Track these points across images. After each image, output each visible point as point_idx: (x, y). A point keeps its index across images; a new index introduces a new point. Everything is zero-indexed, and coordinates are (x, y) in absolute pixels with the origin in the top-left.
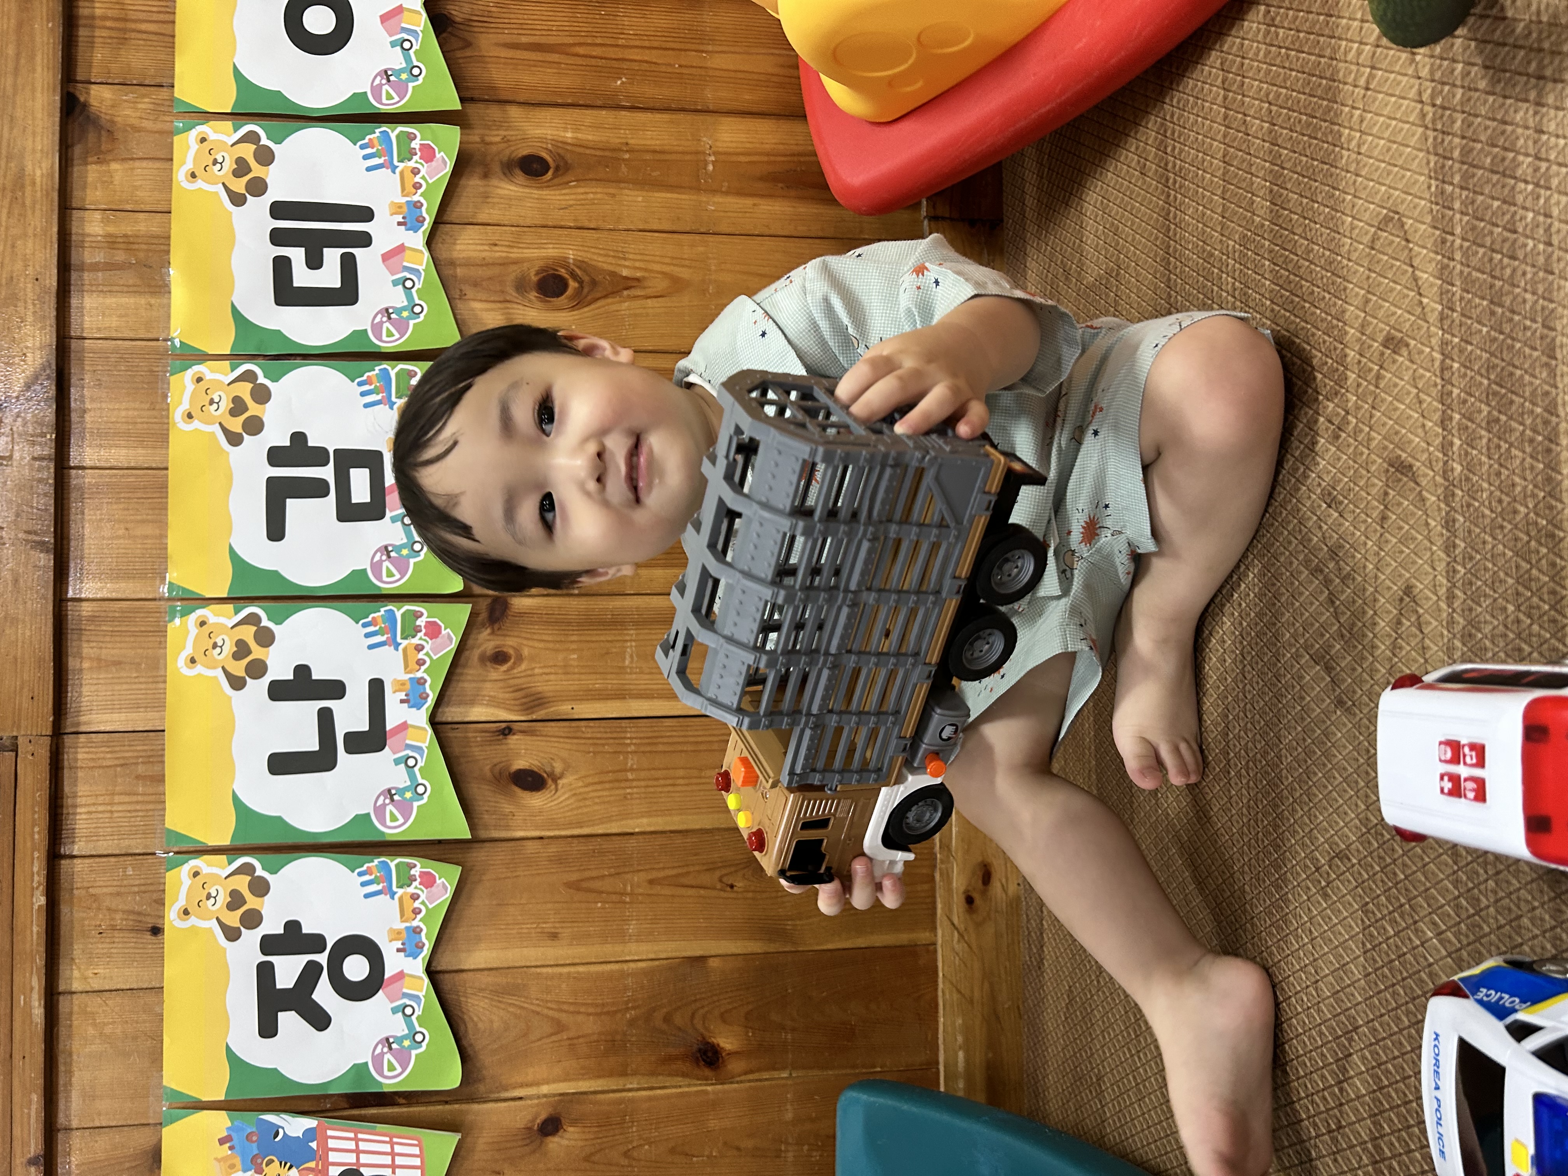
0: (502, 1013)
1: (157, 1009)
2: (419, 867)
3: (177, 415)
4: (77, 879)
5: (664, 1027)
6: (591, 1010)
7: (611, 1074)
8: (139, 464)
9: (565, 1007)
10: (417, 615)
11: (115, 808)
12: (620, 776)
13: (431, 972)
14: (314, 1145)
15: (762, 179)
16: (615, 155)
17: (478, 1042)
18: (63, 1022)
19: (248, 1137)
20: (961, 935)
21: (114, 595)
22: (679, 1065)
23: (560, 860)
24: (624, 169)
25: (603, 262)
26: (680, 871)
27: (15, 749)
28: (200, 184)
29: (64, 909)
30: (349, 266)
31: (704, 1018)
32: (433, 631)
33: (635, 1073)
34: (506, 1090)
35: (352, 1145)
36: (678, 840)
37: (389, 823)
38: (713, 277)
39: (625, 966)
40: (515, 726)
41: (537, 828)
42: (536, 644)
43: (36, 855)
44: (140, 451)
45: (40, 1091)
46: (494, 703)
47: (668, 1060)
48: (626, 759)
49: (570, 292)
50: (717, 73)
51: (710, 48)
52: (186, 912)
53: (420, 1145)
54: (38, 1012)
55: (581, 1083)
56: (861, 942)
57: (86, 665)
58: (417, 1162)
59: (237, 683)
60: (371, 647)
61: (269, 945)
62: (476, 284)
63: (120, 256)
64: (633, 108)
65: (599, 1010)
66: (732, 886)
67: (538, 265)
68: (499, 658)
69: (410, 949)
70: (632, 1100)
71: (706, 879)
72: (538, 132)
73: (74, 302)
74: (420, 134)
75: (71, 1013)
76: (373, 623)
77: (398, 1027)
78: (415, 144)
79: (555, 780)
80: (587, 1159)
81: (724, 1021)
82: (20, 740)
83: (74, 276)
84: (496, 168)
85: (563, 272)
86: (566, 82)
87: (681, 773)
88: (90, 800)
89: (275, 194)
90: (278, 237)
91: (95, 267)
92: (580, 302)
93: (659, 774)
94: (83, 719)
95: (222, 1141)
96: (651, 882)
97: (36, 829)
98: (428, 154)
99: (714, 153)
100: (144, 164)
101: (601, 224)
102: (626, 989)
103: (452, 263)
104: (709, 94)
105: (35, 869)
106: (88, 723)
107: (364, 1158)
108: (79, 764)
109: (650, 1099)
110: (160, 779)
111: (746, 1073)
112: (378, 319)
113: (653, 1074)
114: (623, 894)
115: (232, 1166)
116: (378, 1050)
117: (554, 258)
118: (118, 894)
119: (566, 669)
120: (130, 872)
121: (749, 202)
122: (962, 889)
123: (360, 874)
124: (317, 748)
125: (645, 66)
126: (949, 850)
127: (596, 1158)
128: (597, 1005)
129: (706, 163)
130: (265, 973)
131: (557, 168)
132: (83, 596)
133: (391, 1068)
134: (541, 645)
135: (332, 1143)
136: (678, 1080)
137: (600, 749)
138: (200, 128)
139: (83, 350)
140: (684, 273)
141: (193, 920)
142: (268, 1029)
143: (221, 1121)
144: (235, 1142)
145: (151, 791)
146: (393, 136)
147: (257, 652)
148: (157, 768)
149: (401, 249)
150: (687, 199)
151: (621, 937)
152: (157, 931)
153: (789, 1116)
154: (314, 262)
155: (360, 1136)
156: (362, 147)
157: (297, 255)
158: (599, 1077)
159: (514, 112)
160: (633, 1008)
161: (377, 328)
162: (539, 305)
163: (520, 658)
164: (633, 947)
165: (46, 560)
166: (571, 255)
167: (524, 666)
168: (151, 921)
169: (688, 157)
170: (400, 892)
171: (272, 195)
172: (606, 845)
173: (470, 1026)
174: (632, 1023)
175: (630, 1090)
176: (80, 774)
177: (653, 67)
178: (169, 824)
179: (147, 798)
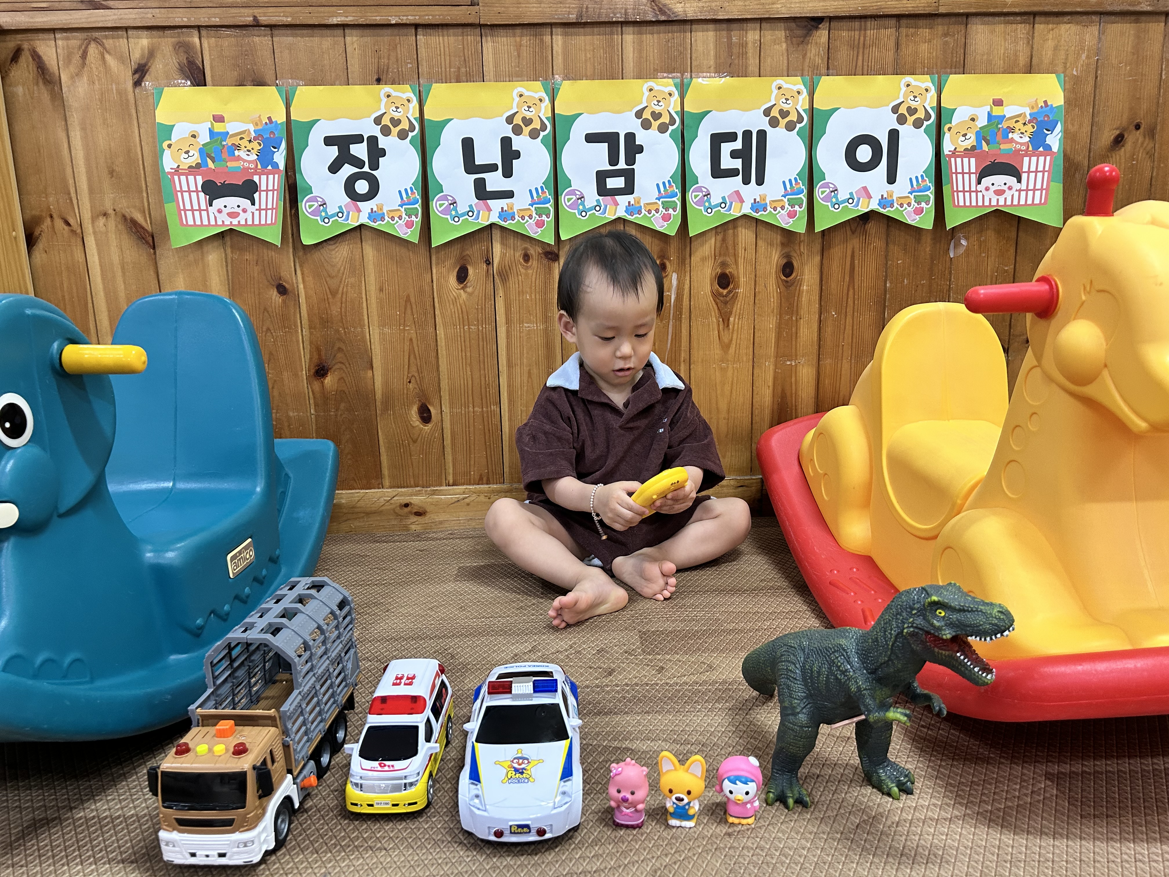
0: (340, 263)
1: (337, 82)
2: (417, 220)
3: (651, 83)
4: (405, 37)
5: (336, 348)
6: (343, 310)
7: (310, 321)
8: (624, 64)
9: (344, 296)
10: (548, 216)
11: (443, 57)
12: (466, 323)
13: (361, 227)
14: (270, 167)
15: (783, 391)
16: (795, 312)
17: (325, 251)
18: (328, 32)
19: (272, 132)
20: (388, 501)
21: (554, 52)
22: (316, 356)
23: (421, 292)
24: (787, 317)
25: (737, 308)
26: (417, 355)
27: (472, 5)
28: (775, 91)
29: (389, 31)
30: (732, 173)
31: (340, 369)
32: (540, 224)
33: (311, 333)
34: (301, 266)
35: (270, 187)
36: (433, 354)
37: (438, 203)
38: (730, 366)
39: (367, 327)
40: (491, 266)
41: (438, 280)
42: (534, 276)
43: (417, 17)
44: (632, 64)
45: (294, 22)
46: (503, 255)
47: (319, 350)
48: (475, 325)
49: (721, 290)
50: (839, 365)
51: (853, 361)
52: (388, 96)
53: (272, 224)
54: (335, 21)
55: (305, 305)
56: (383, 450)
57: (518, 39)
58: (263, 222)
59: (510, 120)
60: (530, 191)
61: (373, 141)
62: (724, 240)
63: (735, 50)
64: (820, 321)
65: (343, 314)
66: (410, 382)
67: (735, 273)
68: (527, 257)
69: (373, 215)
70: (297, 331)
71: (414, 369)
72: (806, 271)
73: (711, 26)
74: (802, 210)
75: (334, 36)
76: (543, 192)
77: (332, 209)
78: (797, 208)
79: (463, 288)
80: (265, 309)
81: (339, 379)
82: (477, 7)
83: (724, 26)
84: (786, 250)
85: (731, 286)
86: (833, 285)
87: (468, 354)
88: (446, 45)
89: (771, 132)
90: (747, 134)
91: (729, 38)
92: (716, 295)
93: (468, 343)
94: (489, 38)
95: (269, 118)
96: (411, 340)
97: (430, 17)
98: (792, 215)
99: (796, 365)
100: (785, 62)
101: (757, 305)
102: (355, 328)
103: (735, 228)
104: (828, 361)
105: (409, 17)
106: (487, 40)
107: (264, 194)
108: (465, 37)
109: (298, 341)
110: (458, 81)
111: (313, 391)
112: (704, 190)
113: (311, 343)
114: (404, 326)
115: (257, 124)
116: (319, 199)
117: (739, 281)
118: (397, 61)
119: (521, 293)
120: (409, 66)
121: (771, 384)
122: (412, 501)
123: (411, 188)
124: (477, 163)
125: (842, 327)
126: (432, 495)
127: (266, 314)
128: (345, 313)
129: (791, 360)
130: (358, 139)
131: (787, 282)
132: (554, 37)
133: (310, 207)
134: (534, 280)
135: (271, 177)
136: (308, 356)
137: (480, 311)
138: (805, 91)
139: (685, 32)
140: (732, 350)
141: (385, 100)
142: (329, 141)
143: (281, 118)
144: (269, 125)
145: (452, 75)
146: (801, 196)
147: (526, 130)
148: (464, 78)
149: (742, 201)
150: (772, 351)
151: (382, 324)
152: (379, 81)
153: (291, 414)
154: (734, 154)
155: (275, 192)
156: (795, 179)
157: (738, 145)
158: (308, 315)
159: (817, 259)
160: (345, 332)
161: (699, 189)
162: (714, 275)
163: (527, 268)
164: (377, 331)
165: (573, 18)
166: (740, 290)
167: (522, 270)
168: (384, 78)
169: (794, 351)
170: (403, 210)
171: (770, 131)
172: (430, 316)
173: (333, 247)
174: (337, 331)
175: (302, 331)
176: (460, 38)
177: (842, 331)
178: (435, 86)
179: (448, 73)
